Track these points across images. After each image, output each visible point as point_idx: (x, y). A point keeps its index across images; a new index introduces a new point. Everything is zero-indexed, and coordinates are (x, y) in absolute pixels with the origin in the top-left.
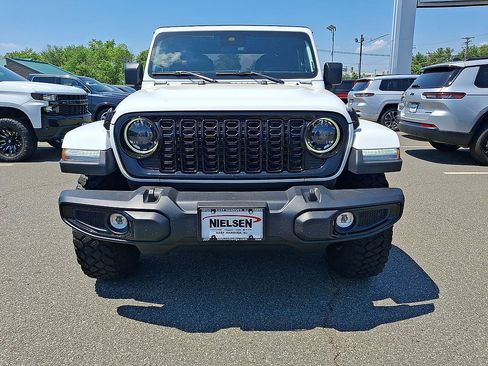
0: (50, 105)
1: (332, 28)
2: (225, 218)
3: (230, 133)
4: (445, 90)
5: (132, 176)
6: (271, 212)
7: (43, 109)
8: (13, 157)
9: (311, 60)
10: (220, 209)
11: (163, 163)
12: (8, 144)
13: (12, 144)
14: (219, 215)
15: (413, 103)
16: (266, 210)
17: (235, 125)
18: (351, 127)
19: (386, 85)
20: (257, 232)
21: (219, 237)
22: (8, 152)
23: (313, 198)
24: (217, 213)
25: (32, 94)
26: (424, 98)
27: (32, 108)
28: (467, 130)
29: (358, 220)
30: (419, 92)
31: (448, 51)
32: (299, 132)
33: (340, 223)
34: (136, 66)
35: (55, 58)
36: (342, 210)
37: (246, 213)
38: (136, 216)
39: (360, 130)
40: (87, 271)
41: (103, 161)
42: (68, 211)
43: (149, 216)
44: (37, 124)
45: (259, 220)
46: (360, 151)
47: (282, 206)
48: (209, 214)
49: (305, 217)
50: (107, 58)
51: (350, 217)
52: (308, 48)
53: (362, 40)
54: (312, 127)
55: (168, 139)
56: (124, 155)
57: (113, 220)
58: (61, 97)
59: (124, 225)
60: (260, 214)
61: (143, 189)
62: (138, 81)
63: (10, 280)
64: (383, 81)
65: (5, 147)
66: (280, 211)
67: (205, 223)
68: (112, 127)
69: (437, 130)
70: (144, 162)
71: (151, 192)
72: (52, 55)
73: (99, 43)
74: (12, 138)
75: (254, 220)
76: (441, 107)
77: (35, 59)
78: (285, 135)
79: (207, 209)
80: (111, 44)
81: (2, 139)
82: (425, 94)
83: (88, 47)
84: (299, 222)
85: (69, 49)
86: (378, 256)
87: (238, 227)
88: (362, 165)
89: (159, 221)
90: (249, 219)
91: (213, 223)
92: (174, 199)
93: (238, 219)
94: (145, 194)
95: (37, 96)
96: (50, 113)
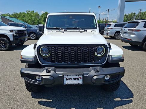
0: (15, 33)
1: (99, 7)
2: (71, 78)
3: (72, 51)
4: (135, 29)
5: (42, 64)
6: (85, 76)
7: (13, 35)
8: (5, 49)
9: (95, 23)
10: (69, 75)
11: (52, 60)
12: (3, 45)
13: (4, 45)
14: (69, 77)
15: (125, 32)
16: (83, 75)
17: (73, 48)
18: (109, 48)
19: (116, 26)
20: (81, 82)
21: (69, 83)
22: (3, 48)
23: (98, 71)
24: (69, 76)
25: (10, 30)
26: (128, 31)
27: (10, 35)
28: (141, 41)
29: (111, 77)
30: (127, 29)
31: (134, 13)
32: (93, 50)
33: (106, 78)
34: (42, 25)
35: (16, 16)
36: (106, 75)
37: (78, 76)
38: (44, 77)
39: (111, 49)
40: (29, 90)
41: (34, 60)
42: (23, 75)
43: (48, 77)
44: (11, 39)
45: (81, 78)
46: (112, 56)
47: (88, 74)
48: (66, 76)
49: (95, 77)
50: (32, 16)
51: (109, 77)
52: (94, 20)
53: (109, 10)
54: (97, 48)
55: (53, 53)
56: (40, 58)
57: (37, 78)
58: (18, 31)
59: (40, 79)
60: (81, 76)
61: (46, 68)
62: (43, 30)
63: (5, 92)
64: (115, 24)
65: (2, 46)
66: (88, 75)
67: (65, 79)
68: (36, 49)
69: (132, 41)
70: (46, 59)
71: (48, 70)
72: (15, 15)
73: (29, 11)
74: (4, 43)
75: (80, 78)
76: (133, 34)
77: (10, 16)
78: (89, 51)
79: (66, 75)
80: (33, 12)
81: (1, 44)
82: (128, 30)
83: (26, 12)
84: (94, 79)
85: (20, 13)
86: (116, 86)
87: (75, 80)
88: (112, 60)
89: (51, 79)
90: (78, 78)
91: (67, 79)
92: (55, 71)
93: (75, 78)
94: (47, 70)
95: (11, 31)
96: (15, 36)
